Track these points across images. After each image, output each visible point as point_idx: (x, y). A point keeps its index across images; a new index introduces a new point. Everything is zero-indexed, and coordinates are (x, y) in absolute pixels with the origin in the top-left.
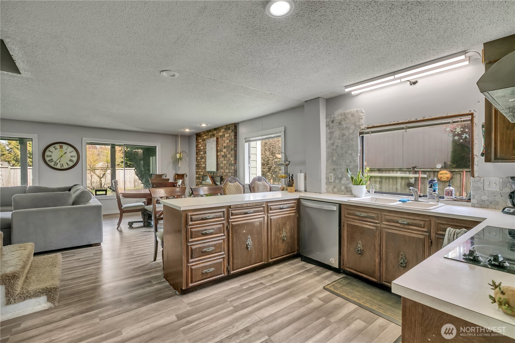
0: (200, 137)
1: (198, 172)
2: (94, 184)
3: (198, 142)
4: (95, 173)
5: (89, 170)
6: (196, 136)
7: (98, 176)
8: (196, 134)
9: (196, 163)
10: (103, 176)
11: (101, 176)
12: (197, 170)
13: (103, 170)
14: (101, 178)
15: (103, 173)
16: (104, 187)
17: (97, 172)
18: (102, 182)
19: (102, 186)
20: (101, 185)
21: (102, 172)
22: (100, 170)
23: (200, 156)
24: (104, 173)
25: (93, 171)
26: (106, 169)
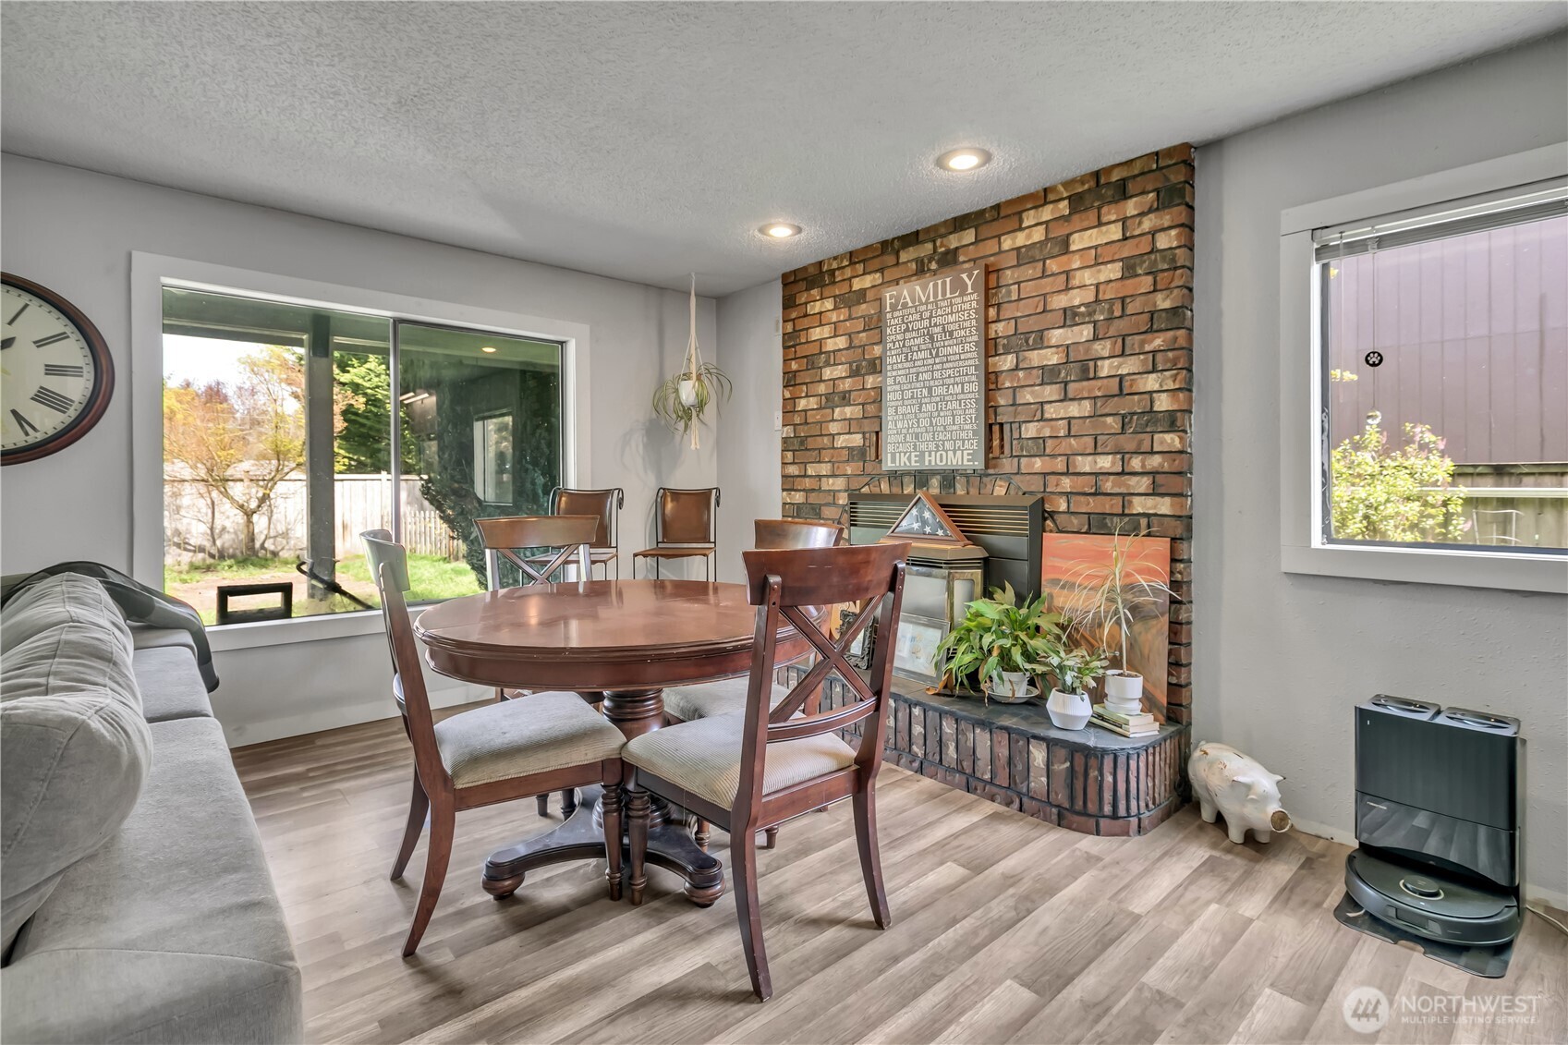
0: (823, 286)
1: (805, 476)
2: (226, 536)
3: (806, 315)
4: (226, 494)
5: (203, 480)
6: (785, 285)
7: (242, 507)
8: (785, 276)
9: (789, 431)
10: (259, 506)
11: (253, 505)
12: (793, 470)
13: (261, 483)
14: (249, 514)
15: (260, 495)
16: (265, 549)
17: (237, 490)
18: (256, 531)
19: (257, 545)
20: (252, 538)
21: (254, 490)
22: (247, 482)
23: (822, 388)
24: (264, 494)
25: (217, 488)
26: (272, 479)
